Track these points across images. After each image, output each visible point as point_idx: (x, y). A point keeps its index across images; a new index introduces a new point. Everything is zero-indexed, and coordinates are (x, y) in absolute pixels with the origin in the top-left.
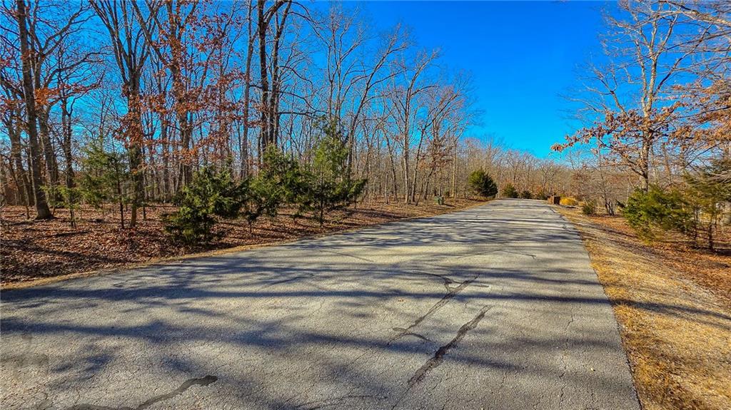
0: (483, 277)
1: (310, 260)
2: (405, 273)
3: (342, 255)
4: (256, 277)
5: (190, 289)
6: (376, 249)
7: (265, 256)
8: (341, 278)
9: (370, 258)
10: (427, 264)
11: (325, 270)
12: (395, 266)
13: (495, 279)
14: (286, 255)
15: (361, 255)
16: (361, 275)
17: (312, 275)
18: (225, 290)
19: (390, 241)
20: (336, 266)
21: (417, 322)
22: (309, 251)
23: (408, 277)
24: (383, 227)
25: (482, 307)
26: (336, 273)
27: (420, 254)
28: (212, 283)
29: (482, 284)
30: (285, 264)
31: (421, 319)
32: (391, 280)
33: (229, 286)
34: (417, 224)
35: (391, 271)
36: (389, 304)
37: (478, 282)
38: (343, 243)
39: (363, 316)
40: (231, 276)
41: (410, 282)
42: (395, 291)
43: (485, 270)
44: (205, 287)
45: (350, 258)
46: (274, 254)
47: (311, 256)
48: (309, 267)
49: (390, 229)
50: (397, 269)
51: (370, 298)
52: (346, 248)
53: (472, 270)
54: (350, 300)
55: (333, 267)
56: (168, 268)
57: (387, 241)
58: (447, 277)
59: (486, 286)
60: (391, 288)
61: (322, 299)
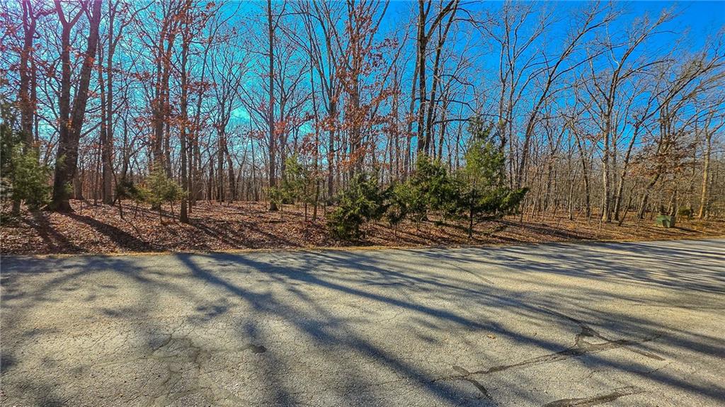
0: (662, 343)
1: (424, 269)
2: (525, 306)
3: (461, 270)
4: (362, 275)
5: (309, 274)
6: (510, 271)
7: (387, 257)
8: (440, 294)
9: (492, 280)
10: (569, 302)
11: (429, 282)
12: (518, 294)
13: (689, 353)
14: (405, 260)
15: (484, 275)
16: (464, 296)
17: (413, 284)
18: (331, 281)
19: (538, 264)
20: (445, 280)
21: (493, 370)
22: (430, 261)
23: (526, 313)
24: (541, 246)
25: (623, 386)
26: (439, 288)
27: (570, 287)
28: (327, 273)
29: (653, 353)
30: (396, 268)
31: (503, 368)
32: (498, 310)
33: (337, 278)
34: (599, 249)
35: (507, 300)
36: (472, 337)
37: (645, 347)
38: (475, 257)
39: (430, 340)
40: (345, 270)
41: (524, 318)
42: (494, 324)
43: (678, 334)
44: (319, 275)
45: (469, 274)
46: (395, 257)
47: (428, 265)
48: (416, 276)
49: (550, 250)
50: (519, 299)
51: (454, 324)
52: (473, 263)
53: (649, 327)
54: (430, 319)
55: (441, 281)
56: (309, 255)
57: (533, 263)
58: (590, 327)
59: (658, 358)
60: (492, 319)
61: (401, 309)
